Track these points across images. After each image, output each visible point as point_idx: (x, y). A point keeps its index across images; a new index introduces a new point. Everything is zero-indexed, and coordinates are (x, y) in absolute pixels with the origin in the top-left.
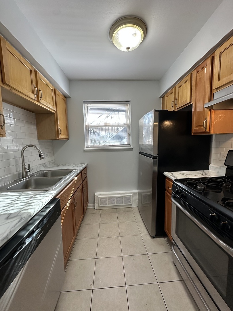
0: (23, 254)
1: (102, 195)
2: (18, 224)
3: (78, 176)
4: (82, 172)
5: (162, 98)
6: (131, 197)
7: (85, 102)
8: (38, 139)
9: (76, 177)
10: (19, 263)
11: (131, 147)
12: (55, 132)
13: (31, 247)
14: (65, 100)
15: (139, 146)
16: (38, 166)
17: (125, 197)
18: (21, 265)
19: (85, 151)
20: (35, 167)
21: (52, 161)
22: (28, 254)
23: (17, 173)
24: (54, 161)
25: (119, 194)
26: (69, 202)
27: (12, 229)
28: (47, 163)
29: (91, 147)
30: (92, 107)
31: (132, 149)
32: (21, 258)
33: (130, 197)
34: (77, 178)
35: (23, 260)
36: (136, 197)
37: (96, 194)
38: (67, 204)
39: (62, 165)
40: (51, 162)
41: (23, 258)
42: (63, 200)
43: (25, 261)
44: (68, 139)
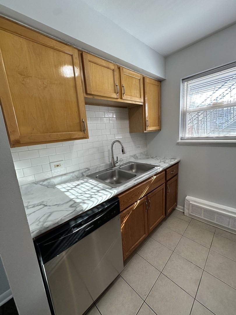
0: (69, 239)
1: (195, 202)
2: (69, 215)
3: (157, 176)
4: (167, 170)
7: (184, 79)
8: (130, 132)
9: (155, 175)
10: (64, 244)
12: (143, 126)
13: (78, 236)
14: (158, 86)
16: (128, 157)
17: (235, 219)
18: (67, 246)
19: (178, 144)
20: (125, 158)
21: (145, 152)
22: (74, 240)
23: (109, 163)
24: (146, 152)
26: (139, 201)
27: (63, 218)
28: (137, 155)
29: (188, 139)
30: (193, 84)
32: (68, 240)
34: (155, 177)
35: (69, 242)
37: (188, 198)
38: (136, 203)
39: (152, 158)
40: (143, 153)
41: (69, 241)
42: (128, 199)
43: (70, 245)
44: (160, 130)
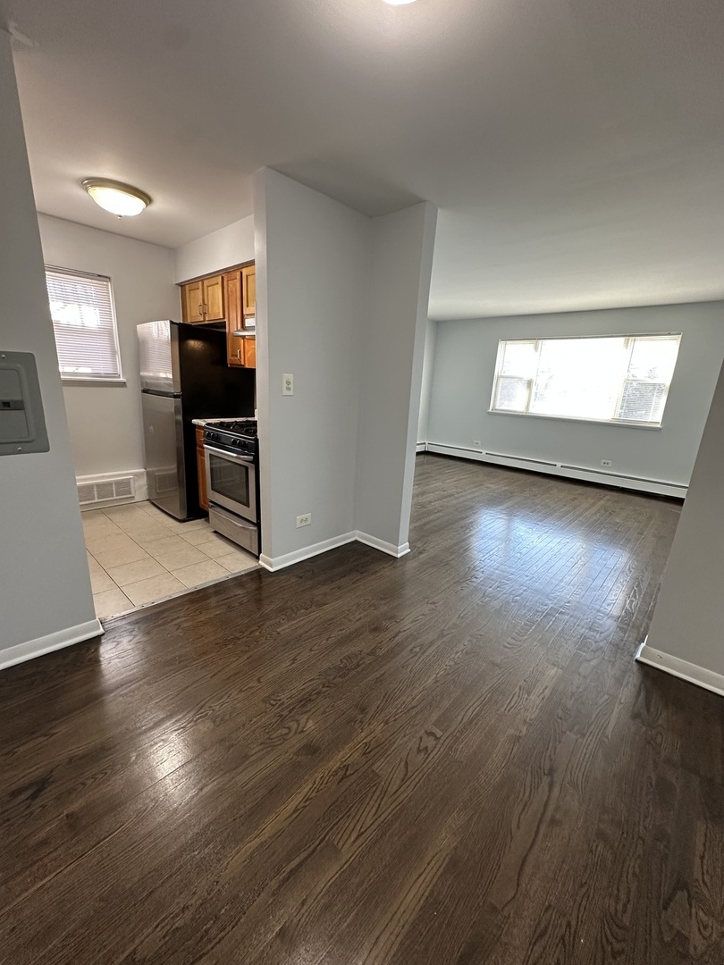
5: (181, 286)
6: (132, 481)
11: (122, 379)
15: (142, 377)
17: (118, 483)
25: (103, 477)
31: (123, 385)
33: (129, 482)
36: (144, 481)
